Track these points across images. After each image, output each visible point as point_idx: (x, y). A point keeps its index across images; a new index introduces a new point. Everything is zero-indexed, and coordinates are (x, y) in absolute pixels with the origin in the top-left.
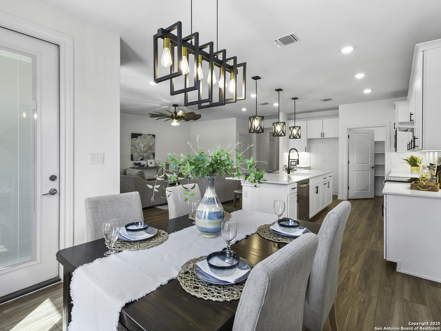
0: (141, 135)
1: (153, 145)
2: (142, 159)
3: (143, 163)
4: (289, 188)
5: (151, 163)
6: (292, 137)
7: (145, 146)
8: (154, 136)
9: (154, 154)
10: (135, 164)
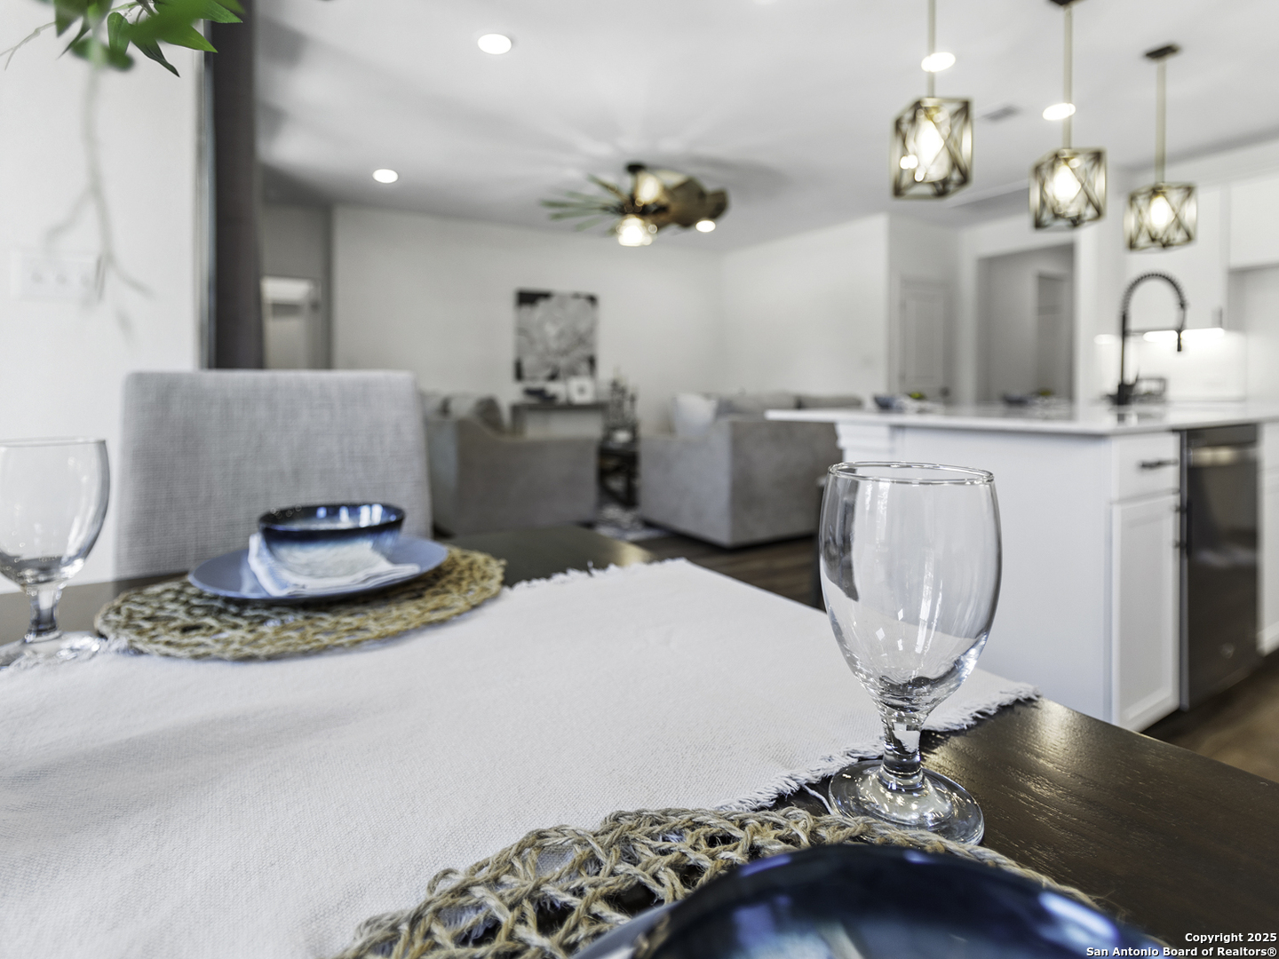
0: (546, 296)
1: (592, 330)
2: (553, 377)
3: (554, 388)
4: (1119, 457)
5: (582, 391)
6: (1143, 240)
7: (561, 335)
8: (592, 299)
9: (592, 362)
10: (530, 392)
